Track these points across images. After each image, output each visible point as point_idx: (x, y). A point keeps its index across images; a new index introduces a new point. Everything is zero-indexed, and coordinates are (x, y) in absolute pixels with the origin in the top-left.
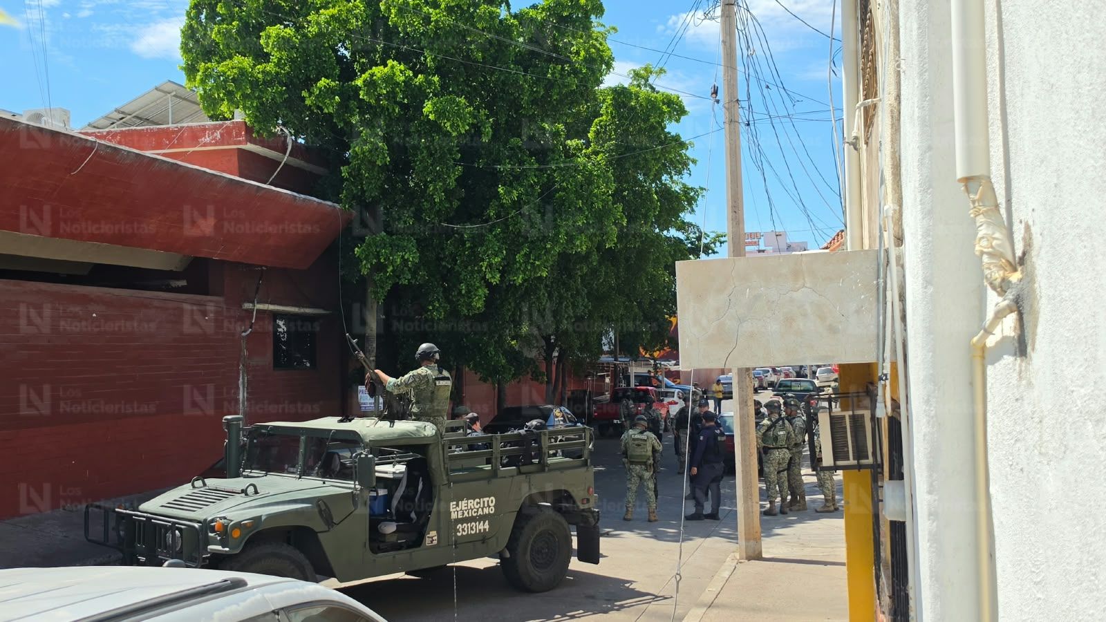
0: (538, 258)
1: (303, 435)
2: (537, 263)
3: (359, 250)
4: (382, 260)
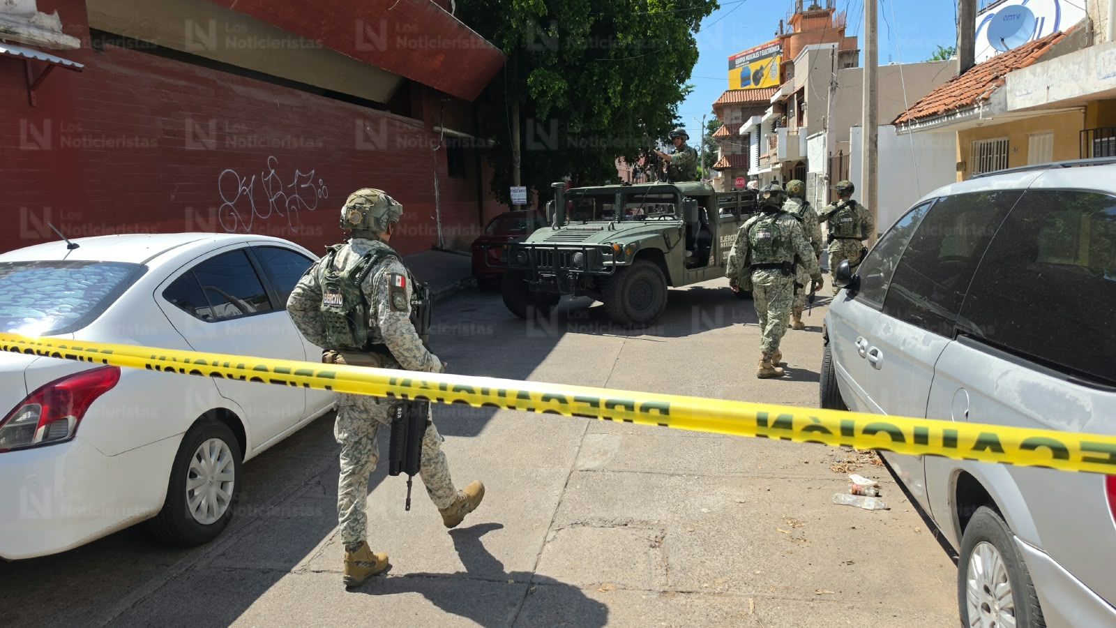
0: (645, 88)
1: (618, 192)
2: (644, 91)
3: (530, 80)
4: (545, 88)
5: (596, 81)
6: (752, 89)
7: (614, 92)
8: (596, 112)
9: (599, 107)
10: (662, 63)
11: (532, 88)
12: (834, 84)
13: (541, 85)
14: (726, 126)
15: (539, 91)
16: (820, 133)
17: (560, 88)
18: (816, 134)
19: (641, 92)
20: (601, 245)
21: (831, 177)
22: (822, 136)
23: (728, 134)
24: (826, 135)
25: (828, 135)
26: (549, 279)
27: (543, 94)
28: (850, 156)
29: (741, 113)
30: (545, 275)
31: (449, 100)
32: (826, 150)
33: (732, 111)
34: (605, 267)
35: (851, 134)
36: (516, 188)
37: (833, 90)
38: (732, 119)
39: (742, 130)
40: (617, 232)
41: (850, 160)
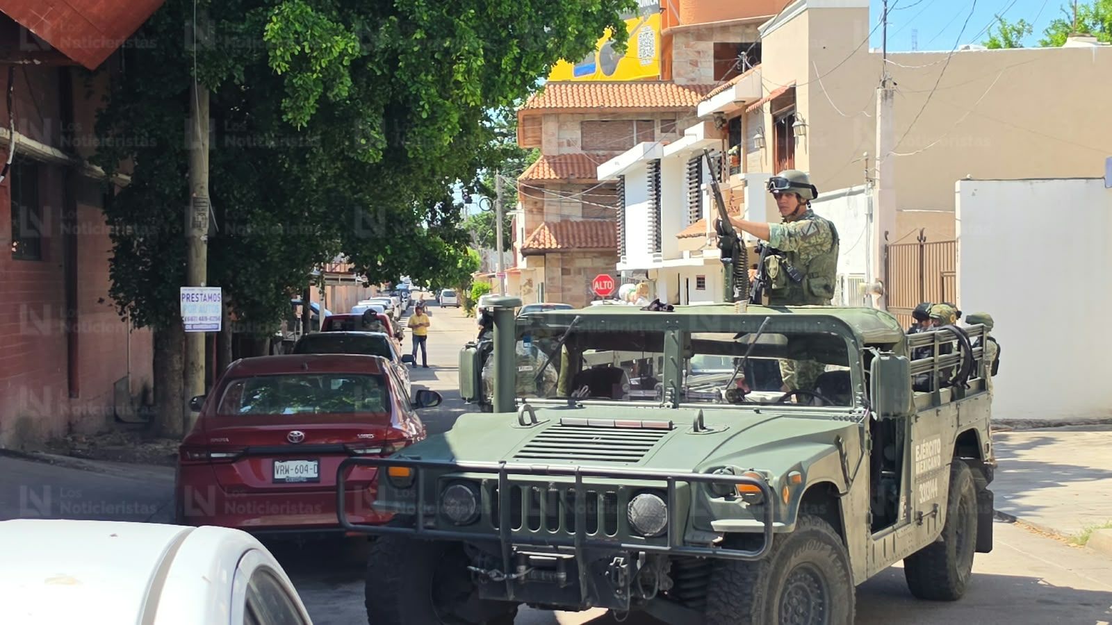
3: (272, 28)
4: (307, 51)
5: (420, 41)
6: (596, 83)
7: (468, 71)
8: (424, 115)
9: (432, 104)
10: (572, 11)
11: (275, 47)
12: (889, 85)
13: (298, 42)
14: (547, 157)
15: (292, 55)
16: (855, 189)
17: (342, 54)
18: (847, 190)
19: (523, 75)
20: (701, 475)
21: (887, 288)
22: (861, 198)
23: (553, 176)
24: (875, 194)
25: (881, 195)
26: (552, 567)
27: (301, 62)
28: (959, 246)
29: (579, 132)
30: (536, 556)
31: (37, 62)
32: (875, 227)
33: (560, 128)
34: (719, 533)
35: (958, 196)
36: (196, 290)
37: (887, 96)
38: (560, 145)
39: (605, 172)
40: (718, 439)
41: (959, 253)
